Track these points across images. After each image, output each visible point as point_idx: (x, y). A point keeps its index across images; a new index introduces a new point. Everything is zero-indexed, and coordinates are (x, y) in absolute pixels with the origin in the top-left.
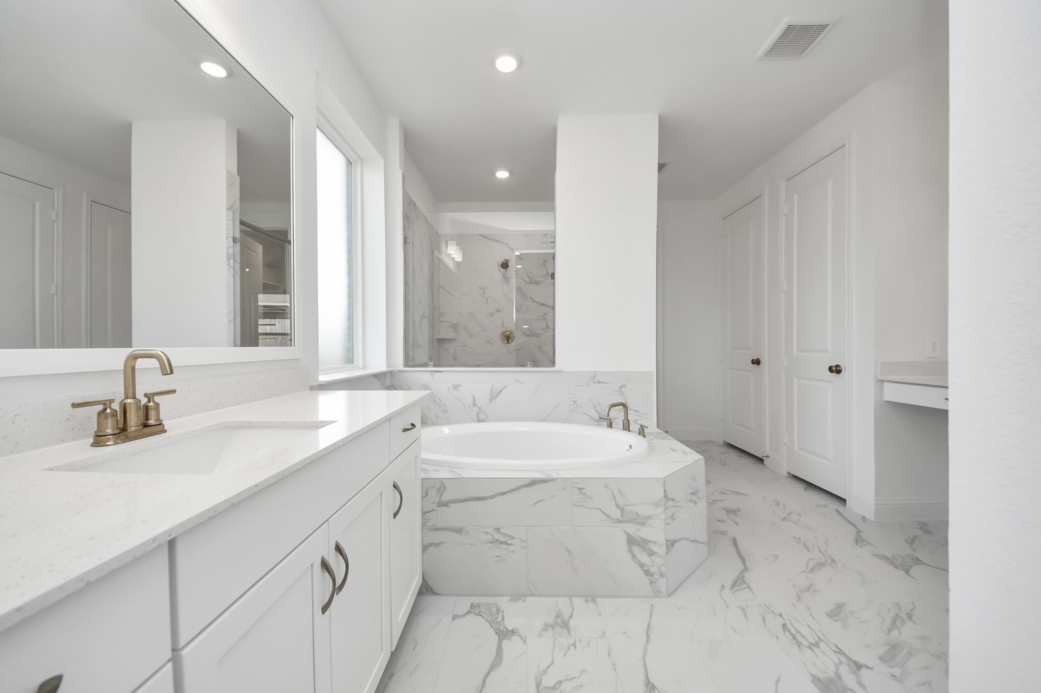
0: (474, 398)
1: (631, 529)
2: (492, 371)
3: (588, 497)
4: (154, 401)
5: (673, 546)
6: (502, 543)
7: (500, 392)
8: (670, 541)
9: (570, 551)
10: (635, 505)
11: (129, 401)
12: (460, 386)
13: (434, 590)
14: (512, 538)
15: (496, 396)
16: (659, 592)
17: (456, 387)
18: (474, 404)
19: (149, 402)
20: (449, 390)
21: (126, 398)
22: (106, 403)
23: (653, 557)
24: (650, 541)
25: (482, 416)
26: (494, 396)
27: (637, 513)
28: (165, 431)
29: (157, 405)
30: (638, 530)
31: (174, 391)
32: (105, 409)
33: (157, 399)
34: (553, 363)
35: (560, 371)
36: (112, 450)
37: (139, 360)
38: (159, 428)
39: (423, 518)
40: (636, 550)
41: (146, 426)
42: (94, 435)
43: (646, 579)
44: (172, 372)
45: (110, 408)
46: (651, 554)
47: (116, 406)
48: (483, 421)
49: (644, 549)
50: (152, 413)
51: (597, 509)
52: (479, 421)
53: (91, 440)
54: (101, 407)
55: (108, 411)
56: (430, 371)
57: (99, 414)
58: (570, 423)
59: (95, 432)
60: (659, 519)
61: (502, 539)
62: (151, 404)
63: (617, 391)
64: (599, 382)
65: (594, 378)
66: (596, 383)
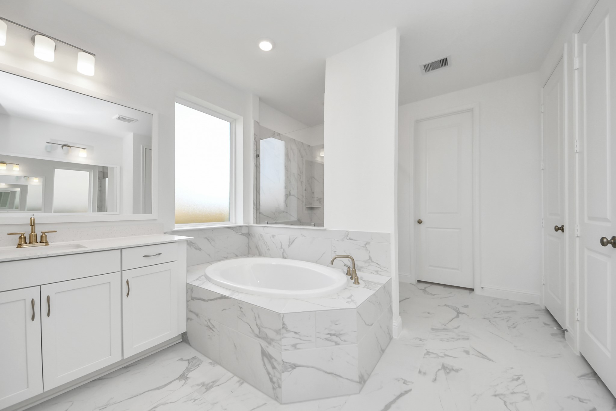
0: (281, 243)
1: (264, 344)
2: (290, 228)
3: (244, 314)
4: (45, 234)
6: (211, 328)
7: (293, 241)
8: (289, 363)
9: (235, 346)
10: (266, 328)
12: (275, 236)
13: (190, 343)
14: (214, 328)
15: (292, 243)
16: (277, 397)
17: (274, 236)
18: (281, 248)
19: (43, 234)
20: (270, 237)
21: (33, 233)
22: (21, 234)
23: (275, 370)
24: (273, 358)
25: (285, 255)
26: (291, 243)
27: (267, 335)
28: (50, 245)
29: (46, 236)
30: (267, 347)
31: (56, 232)
32: (21, 236)
33: (46, 234)
34: (322, 225)
35: (325, 230)
38: (47, 243)
39: (187, 304)
40: (266, 360)
41: (40, 242)
43: (270, 385)
45: (23, 235)
46: (274, 368)
47: (26, 235)
48: (285, 258)
49: (270, 362)
50: (43, 238)
51: (248, 323)
52: (283, 258)
53: (16, 245)
54: (19, 235)
56: (263, 227)
57: (19, 237)
59: (18, 243)
60: (278, 344)
61: (211, 326)
62: (44, 235)
63: (363, 247)
64: (350, 239)
65: (347, 236)
66: (348, 239)
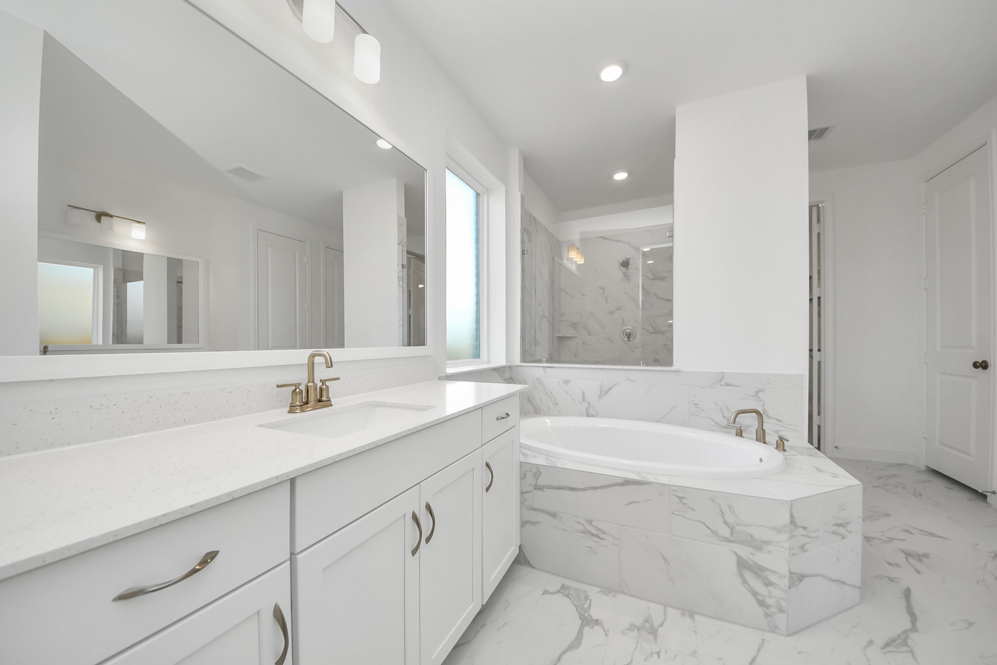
0: (583, 393)
1: (744, 552)
2: (602, 369)
3: (689, 508)
4: (326, 385)
5: (800, 580)
6: (593, 535)
7: (610, 389)
8: (796, 574)
9: (666, 560)
10: (748, 526)
11: (310, 384)
12: (570, 381)
13: (533, 563)
14: (604, 533)
15: (606, 393)
16: (776, 627)
17: (567, 382)
18: (584, 400)
19: (323, 385)
20: (559, 384)
21: (309, 382)
22: (297, 386)
23: (770, 588)
24: (768, 570)
25: (591, 411)
26: (604, 392)
27: (752, 536)
28: (332, 405)
29: (327, 387)
30: (753, 554)
31: (338, 379)
32: (296, 389)
33: (327, 383)
34: (670, 363)
35: (678, 371)
36: (298, 415)
37: (316, 357)
38: (328, 404)
39: (521, 497)
40: (748, 575)
41: (320, 401)
42: (289, 406)
43: (759, 611)
44: (332, 366)
45: (299, 388)
46: (768, 583)
47: (303, 388)
48: (593, 416)
49: (758, 576)
50: (324, 393)
51: (701, 522)
52: (588, 416)
53: (288, 409)
54: (294, 388)
55: (298, 390)
56: (543, 367)
57: (293, 392)
58: (690, 427)
59: (290, 404)
60: (782, 547)
61: (594, 531)
62: (324, 386)
63: (753, 396)
64: (727, 385)
65: (721, 380)
66: (723, 385)
